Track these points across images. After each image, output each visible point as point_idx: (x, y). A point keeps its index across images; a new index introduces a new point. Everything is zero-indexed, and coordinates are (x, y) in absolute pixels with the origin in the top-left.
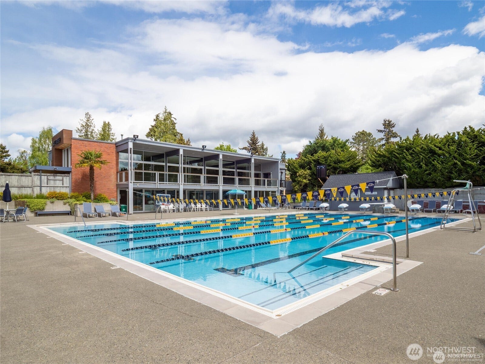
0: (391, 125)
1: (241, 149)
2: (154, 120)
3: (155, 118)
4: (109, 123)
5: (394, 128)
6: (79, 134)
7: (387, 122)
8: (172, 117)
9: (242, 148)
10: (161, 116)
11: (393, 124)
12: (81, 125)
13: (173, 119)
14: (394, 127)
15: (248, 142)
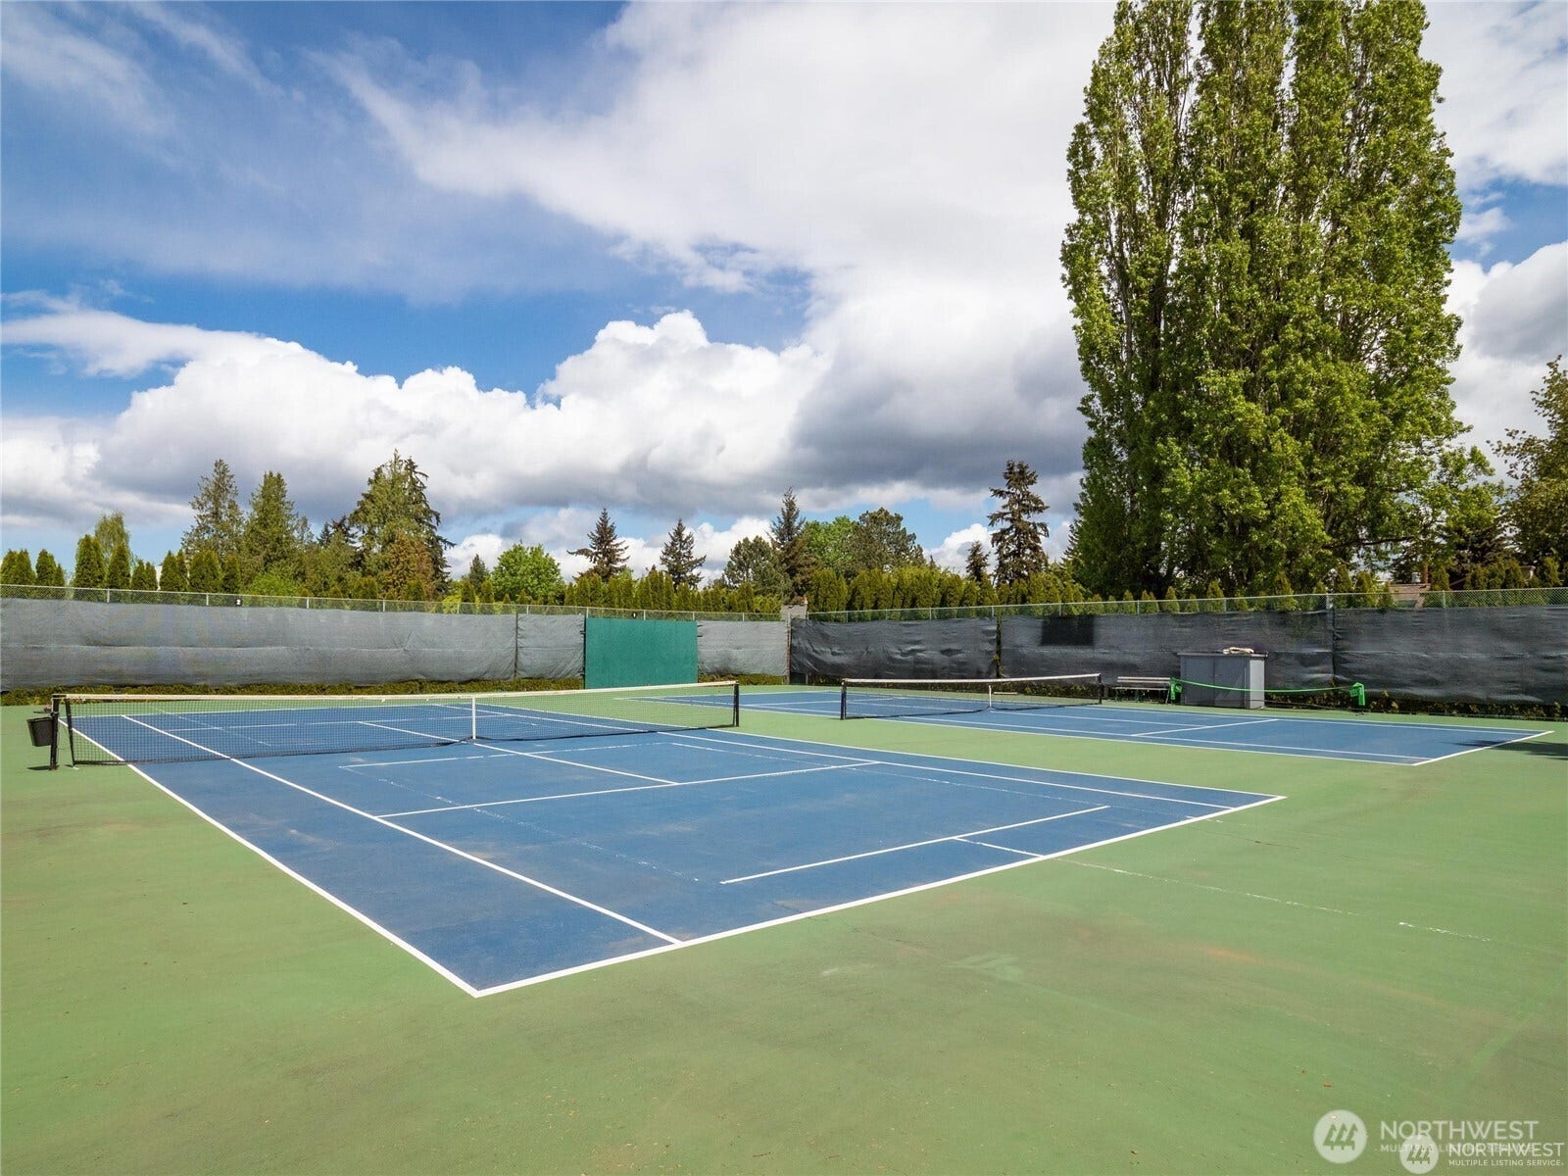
0: (1028, 478)
1: (572, 554)
2: (370, 481)
3: (373, 478)
4: (279, 476)
5: (1034, 485)
6: (198, 512)
7: (1016, 470)
8: (416, 473)
9: (576, 550)
10: (385, 471)
11: (1032, 475)
12: (204, 492)
13: (420, 477)
14: (1032, 483)
15: (590, 537)
